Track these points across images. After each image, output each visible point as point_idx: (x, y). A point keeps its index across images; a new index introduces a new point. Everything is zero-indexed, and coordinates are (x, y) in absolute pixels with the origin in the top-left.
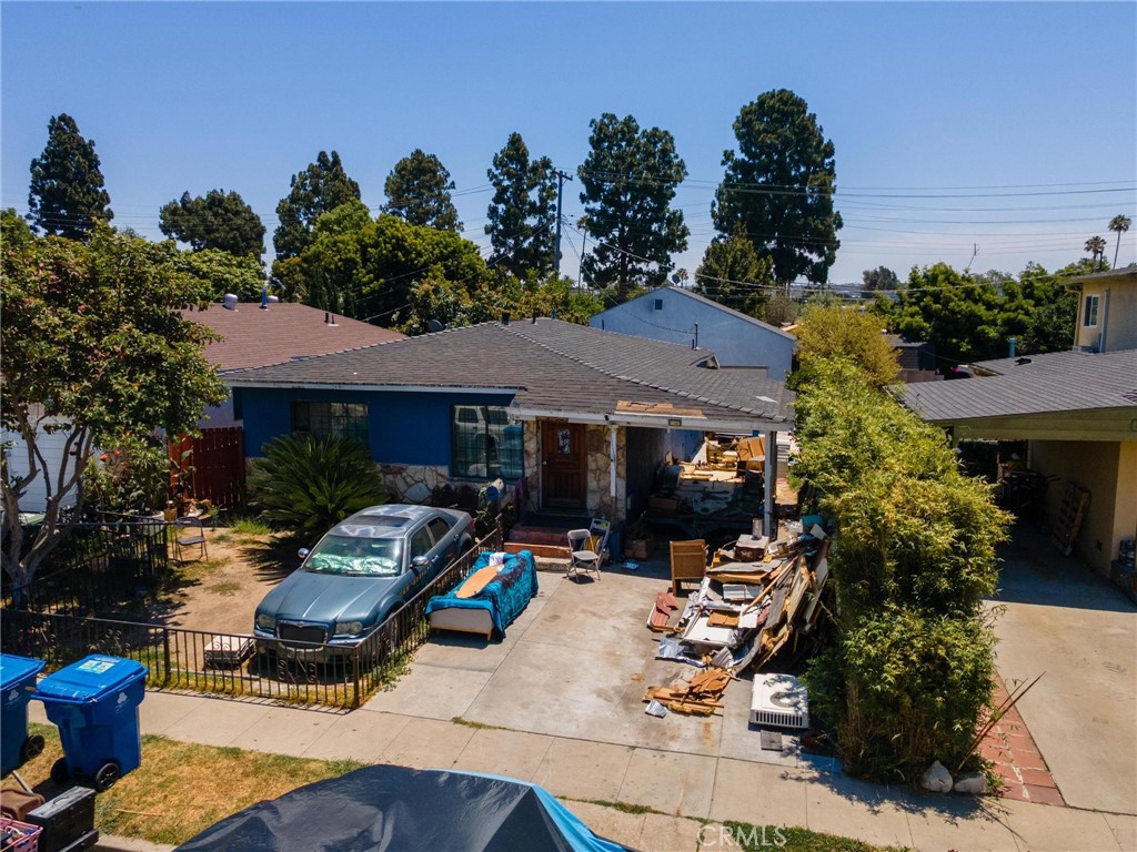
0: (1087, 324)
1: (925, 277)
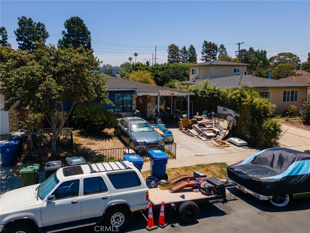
0: (193, 74)
1: (136, 65)
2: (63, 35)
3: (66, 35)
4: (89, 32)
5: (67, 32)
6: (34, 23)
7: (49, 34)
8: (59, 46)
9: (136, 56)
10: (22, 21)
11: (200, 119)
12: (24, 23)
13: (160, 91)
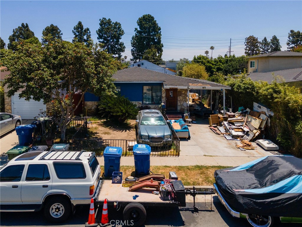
0: (251, 67)
1: (198, 58)
2: (135, 32)
3: (138, 32)
4: (160, 27)
5: (139, 29)
6: (112, 22)
7: (124, 32)
8: (132, 42)
9: (212, 49)
10: (102, 21)
11: (232, 116)
12: (104, 24)
13: (190, 84)
